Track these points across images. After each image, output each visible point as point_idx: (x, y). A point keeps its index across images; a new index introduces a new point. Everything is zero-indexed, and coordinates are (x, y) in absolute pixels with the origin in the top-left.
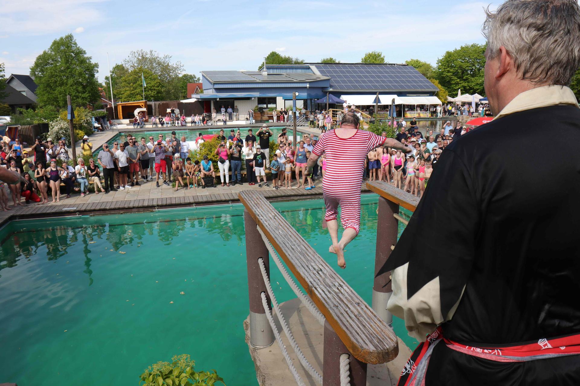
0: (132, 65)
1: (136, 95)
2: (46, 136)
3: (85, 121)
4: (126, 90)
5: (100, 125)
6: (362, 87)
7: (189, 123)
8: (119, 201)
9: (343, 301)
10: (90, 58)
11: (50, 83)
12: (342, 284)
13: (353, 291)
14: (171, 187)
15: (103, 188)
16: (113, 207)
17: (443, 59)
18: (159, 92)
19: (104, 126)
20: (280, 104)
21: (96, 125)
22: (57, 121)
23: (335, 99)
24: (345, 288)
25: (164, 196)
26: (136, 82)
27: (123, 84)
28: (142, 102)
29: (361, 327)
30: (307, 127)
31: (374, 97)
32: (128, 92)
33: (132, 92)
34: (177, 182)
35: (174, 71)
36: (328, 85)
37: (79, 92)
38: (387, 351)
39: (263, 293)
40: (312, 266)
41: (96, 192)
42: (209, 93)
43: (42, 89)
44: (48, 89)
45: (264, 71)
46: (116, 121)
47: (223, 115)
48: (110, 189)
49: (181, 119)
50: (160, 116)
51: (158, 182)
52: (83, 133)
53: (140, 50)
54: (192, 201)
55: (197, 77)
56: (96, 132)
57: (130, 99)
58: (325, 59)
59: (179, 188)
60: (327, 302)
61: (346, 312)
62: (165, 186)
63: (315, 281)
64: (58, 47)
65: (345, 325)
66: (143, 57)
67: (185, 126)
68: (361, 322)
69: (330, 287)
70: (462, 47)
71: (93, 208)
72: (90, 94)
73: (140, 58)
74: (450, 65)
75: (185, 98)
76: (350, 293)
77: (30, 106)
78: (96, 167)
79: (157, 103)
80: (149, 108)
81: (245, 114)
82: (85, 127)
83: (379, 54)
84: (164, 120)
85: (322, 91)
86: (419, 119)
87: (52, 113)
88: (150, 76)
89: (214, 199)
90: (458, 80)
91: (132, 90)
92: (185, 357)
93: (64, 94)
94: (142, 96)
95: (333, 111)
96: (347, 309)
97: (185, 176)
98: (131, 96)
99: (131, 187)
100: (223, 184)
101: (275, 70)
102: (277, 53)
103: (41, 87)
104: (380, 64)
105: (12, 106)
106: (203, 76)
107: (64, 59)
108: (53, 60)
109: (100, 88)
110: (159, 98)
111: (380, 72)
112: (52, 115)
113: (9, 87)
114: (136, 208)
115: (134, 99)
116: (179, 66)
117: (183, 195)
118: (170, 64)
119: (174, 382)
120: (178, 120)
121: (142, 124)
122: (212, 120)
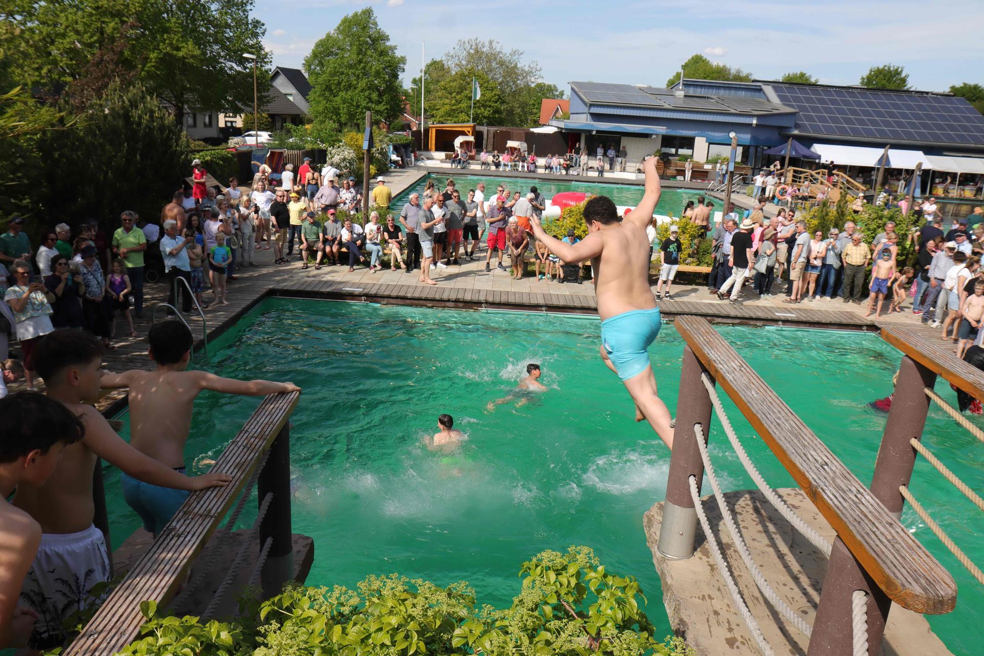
0: (458, 63)
1: (458, 113)
3: (378, 150)
4: (444, 104)
5: (399, 159)
6: (855, 132)
7: (541, 167)
9: (866, 516)
10: (395, 48)
11: (331, 84)
12: (862, 490)
14: (509, 274)
15: (404, 262)
16: (417, 295)
18: (497, 111)
19: (405, 161)
20: (701, 150)
21: (394, 157)
22: (339, 147)
23: (802, 150)
24: (868, 497)
25: (497, 288)
26: (462, 92)
27: (440, 93)
28: (468, 126)
29: (898, 558)
31: (879, 152)
32: (447, 107)
33: (453, 108)
35: (524, 78)
36: (791, 124)
37: (372, 102)
38: (941, 599)
39: (692, 477)
40: (812, 455)
41: (393, 268)
42: (581, 121)
43: (318, 94)
44: (327, 94)
45: (679, 90)
46: (424, 154)
47: (600, 159)
48: (413, 265)
49: (529, 159)
50: (496, 152)
51: (488, 263)
52: (375, 168)
53: (473, 39)
54: (541, 301)
55: (560, 89)
56: (392, 169)
57: (449, 118)
58: (791, 73)
59: (522, 277)
60: (842, 513)
61: (874, 533)
63: (819, 479)
64: (349, 27)
65: (875, 551)
66: (477, 51)
67: (534, 172)
68: (897, 550)
69: (844, 492)
71: (387, 293)
72: (388, 106)
73: (472, 51)
75: (537, 124)
76: (876, 505)
77: (298, 119)
78: (397, 229)
79: (493, 129)
80: (478, 135)
81: (636, 162)
82: (378, 159)
83: (897, 69)
84: (501, 159)
85: (780, 134)
86: (961, 200)
87: (332, 133)
88: (485, 82)
89: (577, 304)
91: (454, 105)
93: (349, 103)
94: (468, 115)
95: (795, 171)
96: (875, 529)
97: (534, 260)
98: (451, 114)
99: (445, 266)
101: (699, 90)
102: (705, 56)
103: (316, 89)
104: (898, 91)
105: (272, 116)
106: (572, 89)
107: (355, 48)
108: (339, 48)
109: (404, 98)
110: (496, 122)
111: (896, 106)
112: (332, 136)
113: (272, 86)
114: (453, 301)
115: (456, 119)
116: (534, 70)
117: (527, 290)
118: (519, 66)
119: (569, 582)
120: (523, 161)
121: (464, 163)
122: (580, 166)
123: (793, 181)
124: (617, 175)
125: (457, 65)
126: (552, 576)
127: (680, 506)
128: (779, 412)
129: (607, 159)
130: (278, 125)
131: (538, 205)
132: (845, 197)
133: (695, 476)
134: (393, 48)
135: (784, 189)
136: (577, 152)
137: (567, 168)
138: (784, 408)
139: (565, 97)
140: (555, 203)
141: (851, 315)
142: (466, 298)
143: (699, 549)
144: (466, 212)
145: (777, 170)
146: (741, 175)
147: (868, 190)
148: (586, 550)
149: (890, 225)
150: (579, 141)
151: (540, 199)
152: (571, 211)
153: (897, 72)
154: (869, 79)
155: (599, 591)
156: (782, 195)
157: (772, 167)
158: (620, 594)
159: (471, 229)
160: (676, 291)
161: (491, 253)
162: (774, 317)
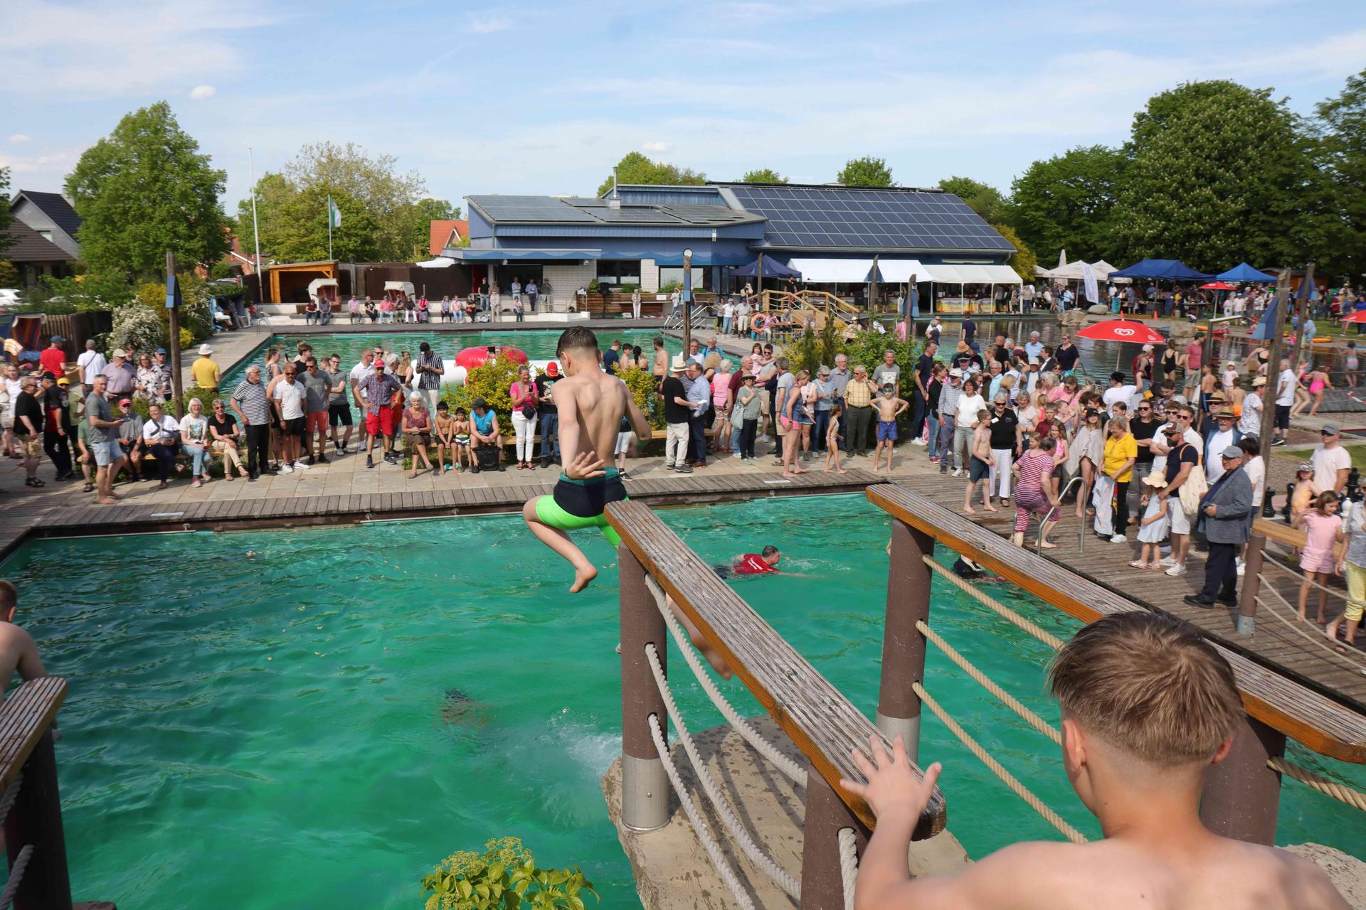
0: (305, 177)
1: (311, 247)
2: (104, 340)
3: (193, 306)
4: (289, 236)
5: (228, 317)
6: (839, 241)
7: (436, 315)
8: (281, 499)
9: (842, 732)
10: (208, 158)
11: (113, 213)
12: (837, 700)
13: (859, 712)
14: (401, 468)
15: (244, 467)
16: (267, 512)
17: (1025, 179)
18: (366, 241)
19: (237, 320)
20: (650, 276)
21: (220, 315)
22: (131, 306)
23: (777, 267)
24: (844, 707)
25: (386, 490)
26: (314, 217)
27: (281, 221)
28: (326, 265)
30: (712, 332)
31: (867, 265)
32: (295, 240)
33: (303, 240)
34: (415, 458)
35: (401, 193)
36: (760, 235)
37: (179, 238)
39: (652, 716)
40: (777, 665)
41: (228, 477)
42: (486, 248)
43: (92, 229)
44: (108, 228)
45: (614, 199)
46: (266, 308)
47: (516, 298)
48: (259, 470)
49: (418, 306)
50: (368, 298)
51: (370, 456)
52: (190, 333)
53: (323, 143)
54: (450, 501)
55: (454, 207)
56: (219, 333)
57: (299, 255)
58: (754, 171)
59: (420, 471)
60: (813, 733)
62: (386, 466)
63: (785, 693)
64: (134, 130)
66: (331, 160)
67: (427, 322)
69: (815, 705)
70: (1069, 152)
71: (221, 514)
72: (205, 243)
73: (324, 160)
74: (1042, 193)
75: (426, 255)
76: (853, 716)
77: (62, 268)
78: (230, 420)
79: (363, 267)
80: (343, 277)
81: (566, 299)
82: (194, 321)
83: (878, 163)
84: (377, 307)
85: (748, 248)
87: (118, 286)
88: (346, 202)
89: (501, 499)
90: (1060, 229)
91: (304, 236)
92: (512, 844)
93: (144, 240)
94: (326, 250)
95: (772, 295)
97: (434, 445)
98: (301, 249)
99: (307, 466)
100: (520, 464)
101: (639, 198)
102: (643, 154)
103: (89, 223)
104: (882, 188)
105: (19, 265)
106: (470, 205)
107: (145, 160)
108: (120, 162)
109: (228, 229)
110: (367, 256)
111: (882, 207)
112: (118, 290)
113: (14, 220)
114: (322, 516)
115: (308, 257)
116: (415, 181)
117: (428, 488)
118: (393, 177)
119: (492, 892)
120: (410, 309)
121: (326, 316)
122: (490, 309)
123: (771, 307)
124: (543, 317)
125: (303, 179)
126: (467, 887)
127: (642, 758)
128: (737, 614)
129: (526, 298)
130: (31, 277)
131: (434, 369)
132: (832, 324)
133: (656, 715)
134: (205, 159)
135: (760, 318)
136: (485, 290)
137: (473, 313)
138: (743, 608)
139: (462, 217)
140: (459, 363)
141: (858, 472)
142: (341, 509)
143: (677, 812)
144: (330, 386)
145: (750, 295)
146: (705, 305)
147: (862, 312)
148: (510, 842)
149: (889, 355)
150: (486, 276)
151: (435, 359)
152: (479, 373)
153: (879, 166)
154: (846, 177)
155: (530, 896)
156: (759, 327)
157: (743, 291)
158: (560, 894)
159: (340, 411)
160: (634, 467)
161: (373, 440)
162: (763, 486)
